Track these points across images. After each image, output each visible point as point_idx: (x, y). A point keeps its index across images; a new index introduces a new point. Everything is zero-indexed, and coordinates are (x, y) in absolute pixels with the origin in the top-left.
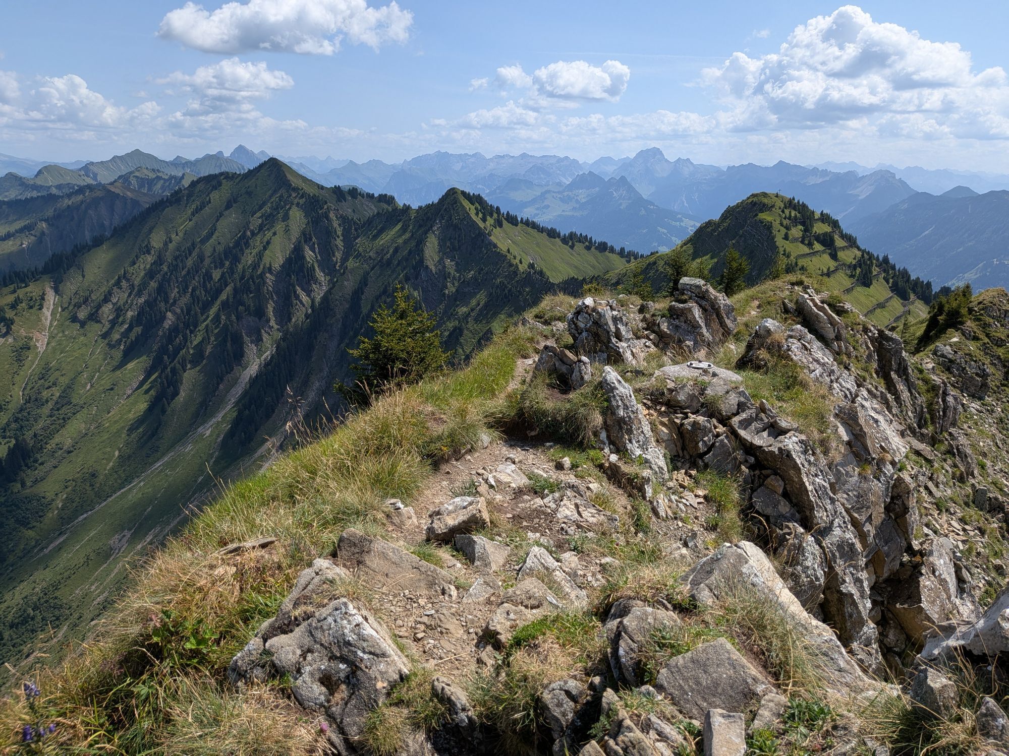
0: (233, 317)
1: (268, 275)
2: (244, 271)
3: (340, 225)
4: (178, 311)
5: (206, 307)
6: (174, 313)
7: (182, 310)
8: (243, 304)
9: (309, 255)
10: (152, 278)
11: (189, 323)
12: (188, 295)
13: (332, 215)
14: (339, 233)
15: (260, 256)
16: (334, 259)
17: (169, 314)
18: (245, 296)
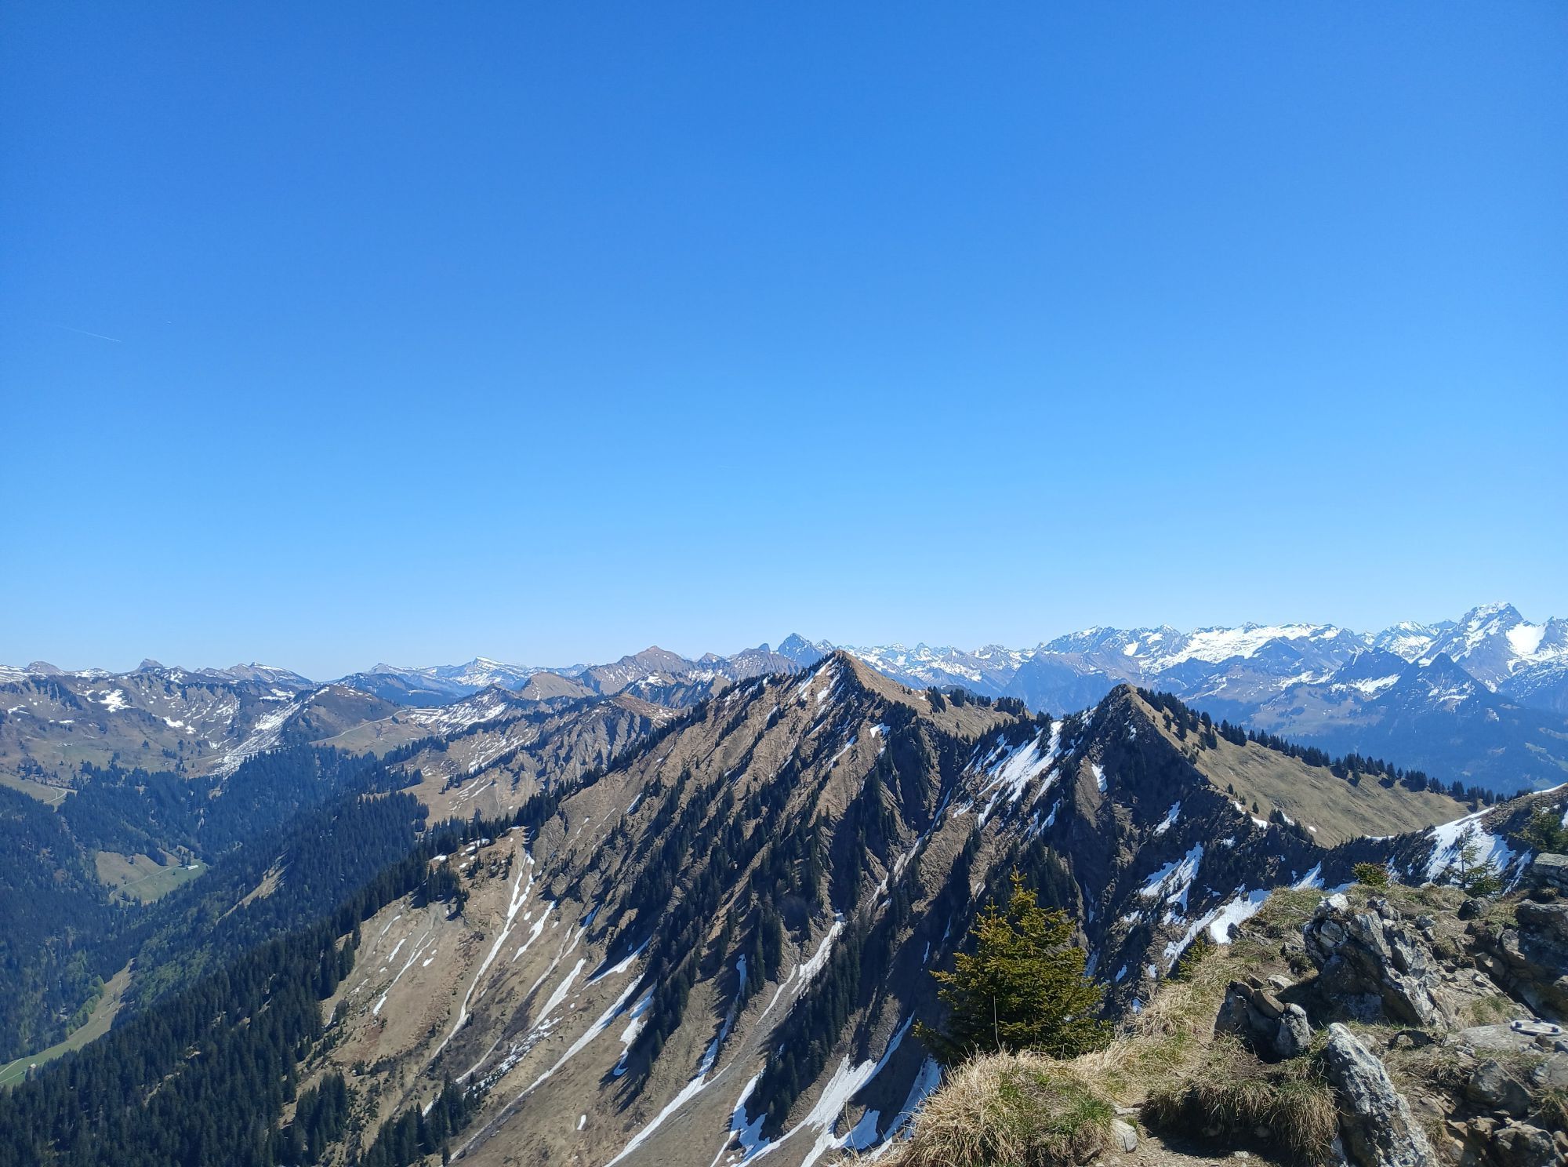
0: (769, 898)
1: (823, 829)
2: (789, 822)
3: (935, 748)
4: (690, 885)
5: (731, 879)
6: (684, 888)
7: (695, 885)
8: (783, 876)
9: (887, 798)
10: (658, 833)
11: (702, 905)
12: (707, 859)
13: (923, 732)
14: (935, 761)
15: (814, 797)
16: (926, 803)
17: (677, 889)
18: (787, 863)
